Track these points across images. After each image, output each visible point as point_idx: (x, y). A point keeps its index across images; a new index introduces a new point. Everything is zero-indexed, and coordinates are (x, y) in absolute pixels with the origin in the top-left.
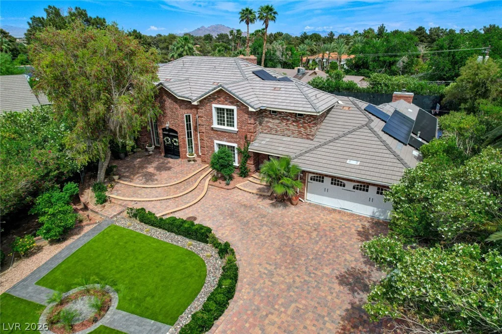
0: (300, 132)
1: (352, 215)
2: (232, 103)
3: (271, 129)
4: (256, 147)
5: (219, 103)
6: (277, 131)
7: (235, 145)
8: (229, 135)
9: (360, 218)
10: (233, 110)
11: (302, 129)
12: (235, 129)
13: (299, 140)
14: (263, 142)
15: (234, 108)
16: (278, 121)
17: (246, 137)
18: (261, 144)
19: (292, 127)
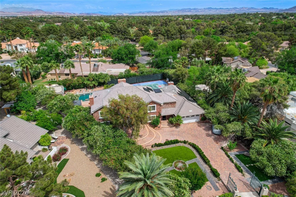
0: (172, 106)
1: (192, 123)
2: (155, 104)
3: (164, 107)
4: (163, 114)
5: (150, 105)
6: (165, 108)
7: (155, 115)
8: (153, 113)
9: (194, 123)
10: (155, 106)
11: (173, 106)
12: (156, 111)
13: (172, 108)
14: (164, 112)
15: (155, 105)
16: (165, 105)
17: (159, 112)
18: (164, 113)
19: (170, 106)
